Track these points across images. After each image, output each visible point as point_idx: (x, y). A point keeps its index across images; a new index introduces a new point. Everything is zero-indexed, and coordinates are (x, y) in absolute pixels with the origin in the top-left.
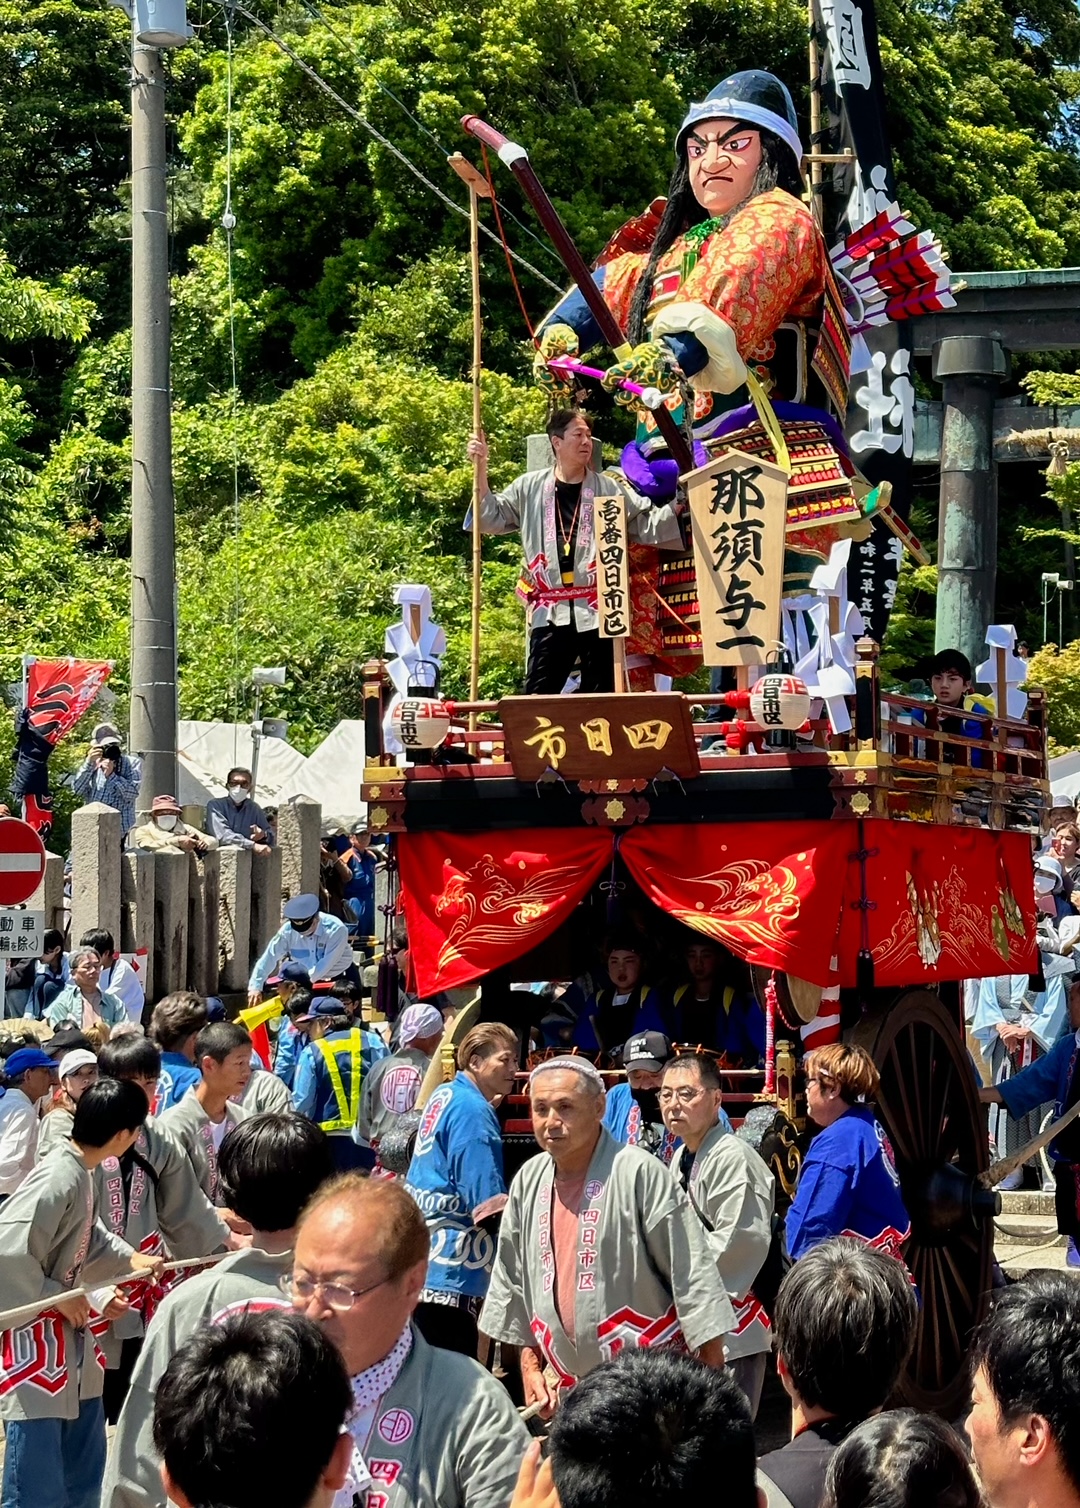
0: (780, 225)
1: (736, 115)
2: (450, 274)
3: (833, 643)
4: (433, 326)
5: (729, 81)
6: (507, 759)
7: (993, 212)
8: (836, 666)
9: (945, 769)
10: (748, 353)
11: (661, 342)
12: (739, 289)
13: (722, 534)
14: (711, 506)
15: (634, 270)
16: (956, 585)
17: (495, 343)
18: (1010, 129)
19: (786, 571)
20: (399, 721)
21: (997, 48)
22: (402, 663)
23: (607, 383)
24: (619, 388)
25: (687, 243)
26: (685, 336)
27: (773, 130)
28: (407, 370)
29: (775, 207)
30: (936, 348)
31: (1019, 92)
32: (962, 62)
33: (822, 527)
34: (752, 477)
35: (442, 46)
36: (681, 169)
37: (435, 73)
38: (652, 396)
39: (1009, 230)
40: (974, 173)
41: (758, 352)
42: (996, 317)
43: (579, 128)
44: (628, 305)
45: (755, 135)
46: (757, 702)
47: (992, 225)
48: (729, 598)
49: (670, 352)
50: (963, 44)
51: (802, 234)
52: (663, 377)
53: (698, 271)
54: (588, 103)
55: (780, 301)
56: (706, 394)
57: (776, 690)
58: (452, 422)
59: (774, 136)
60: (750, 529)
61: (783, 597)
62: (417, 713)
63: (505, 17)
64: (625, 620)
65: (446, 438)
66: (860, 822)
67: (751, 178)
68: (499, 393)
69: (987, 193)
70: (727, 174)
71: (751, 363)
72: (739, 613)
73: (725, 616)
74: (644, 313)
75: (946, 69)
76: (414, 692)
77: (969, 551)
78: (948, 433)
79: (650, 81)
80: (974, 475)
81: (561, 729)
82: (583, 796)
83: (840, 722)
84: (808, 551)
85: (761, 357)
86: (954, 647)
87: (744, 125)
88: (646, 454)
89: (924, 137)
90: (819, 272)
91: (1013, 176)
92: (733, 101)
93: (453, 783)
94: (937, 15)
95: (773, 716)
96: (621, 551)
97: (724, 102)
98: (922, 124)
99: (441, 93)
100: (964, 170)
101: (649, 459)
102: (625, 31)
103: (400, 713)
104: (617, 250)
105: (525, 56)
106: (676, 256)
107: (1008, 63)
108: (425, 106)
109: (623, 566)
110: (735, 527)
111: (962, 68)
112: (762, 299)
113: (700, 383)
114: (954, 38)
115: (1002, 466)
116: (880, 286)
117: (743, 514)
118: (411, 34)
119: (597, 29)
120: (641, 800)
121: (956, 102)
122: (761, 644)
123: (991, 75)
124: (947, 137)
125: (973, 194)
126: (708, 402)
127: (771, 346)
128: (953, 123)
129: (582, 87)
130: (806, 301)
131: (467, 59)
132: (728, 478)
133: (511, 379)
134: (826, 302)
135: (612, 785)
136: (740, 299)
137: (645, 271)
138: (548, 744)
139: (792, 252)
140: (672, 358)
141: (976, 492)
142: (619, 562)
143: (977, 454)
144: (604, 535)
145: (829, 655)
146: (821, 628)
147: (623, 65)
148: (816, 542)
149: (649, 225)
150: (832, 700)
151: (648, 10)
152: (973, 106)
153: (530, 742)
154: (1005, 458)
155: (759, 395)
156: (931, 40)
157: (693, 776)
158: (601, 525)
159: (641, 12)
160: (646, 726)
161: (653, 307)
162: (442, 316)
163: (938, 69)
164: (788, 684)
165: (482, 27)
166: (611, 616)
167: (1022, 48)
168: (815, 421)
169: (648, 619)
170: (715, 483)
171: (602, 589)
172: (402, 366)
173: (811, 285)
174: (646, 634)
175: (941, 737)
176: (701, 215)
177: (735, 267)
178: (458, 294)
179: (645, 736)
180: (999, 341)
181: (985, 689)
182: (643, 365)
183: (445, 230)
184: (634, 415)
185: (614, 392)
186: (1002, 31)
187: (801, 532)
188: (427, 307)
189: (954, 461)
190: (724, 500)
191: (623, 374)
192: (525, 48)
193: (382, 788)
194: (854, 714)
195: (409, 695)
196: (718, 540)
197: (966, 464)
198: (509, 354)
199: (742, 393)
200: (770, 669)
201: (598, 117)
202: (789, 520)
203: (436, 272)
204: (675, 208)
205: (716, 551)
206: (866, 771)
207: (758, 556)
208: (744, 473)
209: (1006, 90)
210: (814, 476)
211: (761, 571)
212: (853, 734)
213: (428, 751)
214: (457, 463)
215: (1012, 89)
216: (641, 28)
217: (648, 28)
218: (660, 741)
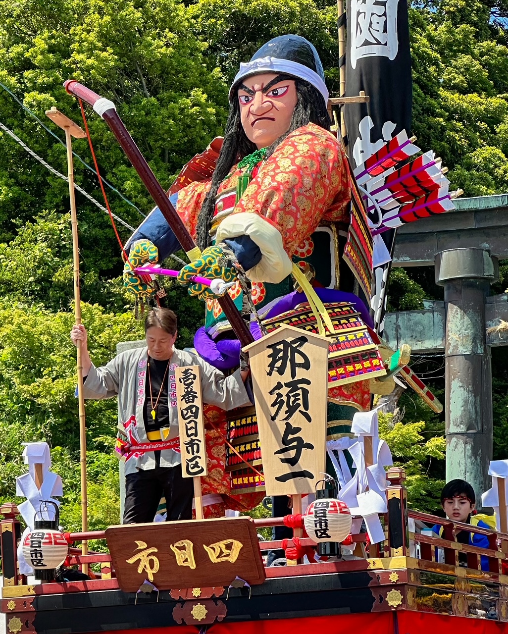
0: (314, 150)
1: (276, 70)
2: (52, 232)
3: (368, 473)
4: (40, 272)
5: (270, 44)
6: (113, 575)
7: (477, 161)
8: (371, 491)
9: (460, 572)
10: (293, 250)
11: (224, 245)
12: (283, 200)
13: (277, 391)
14: (268, 369)
15: (199, 195)
16: (461, 445)
17: (88, 282)
18: (489, 95)
19: (329, 419)
20: (29, 548)
21: (477, 33)
22: (30, 504)
23: (182, 279)
24: (192, 282)
25: (242, 169)
26: (243, 239)
27: (305, 79)
28: (21, 307)
29: (310, 137)
30: (438, 259)
31: (496, 66)
32: (449, 45)
33: (357, 383)
34: (301, 345)
35: (40, 57)
36: (234, 113)
37: (36, 77)
38: (218, 285)
39: (491, 173)
40: (461, 130)
41: (300, 250)
42: (485, 232)
43: (148, 113)
44: (196, 221)
45: (291, 83)
46: (309, 522)
47: (477, 171)
48: (285, 441)
49: (230, 252)
50: (450, 31)
51: (331, 156)
52: (227, 271)
53: (251, 189)
54: (154, 93)
55: (316, 208)
56: (260, 285)
57: (325, 511)
58: (57, 344)
59: (307, 84)
60: (299, 386)
61: (328, 440)
62: (43, 541)
63: (88, 32)
64: (202, 463)
65: (52, 357)
66: (395, 614)
67: (289, 117)
68: (92, 319)
69: (473, 146)
70: (270, 115)
71: (295, 260)
72: (292, 453)
73: (282, 456)
74: (209, 226)
75: (436, 51)
76: (41, 525)
77: (470, 418)
78: (450, 326)
79: (202, 74)
80: (471, 358)
81: (155, 550)
82: (175, 602)
83: (377, 535)
84: (345, 403)
85: (302, 254)
86: (461, 478)
87: (283, 77)
88: (214, 336)
89: (420, 105)
90: (346, 185)
91: (494, 132)
92: (273, 59)
93: (72, 596)
94: (429, 9)
95: (323, 532)
96: (197, 409)
97: (266, 60)
98: (419, 95)
99: (40, 93)
100: (454, 129)
101: (216, 340)
102: (181, 35)
103: (29, 541)
104: (186, 179)
105: (103, 61)
106: (233, 180)
107: (486, 44)
108: (29, 103)
109: (200, 420)
110: (287, 385)
111: (449, 50)
112: (302, 207)
113: (255, 276)
114: (442, 28)
115: (494, 349)
116: (393, 197)
117: (293, 374)
118: (17, 49)
119: (159, 36)
120: (220, 603)
121: (445, 76)
122: (311, 477)
123: (472, 54)
124: (439, 104)
125: (462, 147)
126: (262, 292)
127: (310, 245)
128: (443, 93)
129: (149, 82)
130: (336, 208)
131: (60, 66)
132: (281, 347)
133: (101, 308)
134: (353, 208)
135: (196, 592)
136: (285, 208)
137: (208, 194)
138: (145, 563)
139: (324, 169)
140: (233, 257)
141: (474, 372)
142: (196, 418)
143: (474, 341)
144: (184, 396)
145: (366, 482)
146: (358, 461)
147: (180, 64)
148: (352, 395)
149: (210, 160)
150: (370, 517)
151: (199, 20)
152: (459, 79)
153: (131, 561)
154: (497, 343)
155: (304, 282)
156: (423, 29)
157: (259, 582)
158: (181, 389)
159: (193, 21)
160: (222, 544)
161: (216, 221)
162: (46, 264)
163: (430, 52)
164: (334, 505)
165: (70, 42)
166: (191, 460)
167: (497, 32)
168: (348, 302)
169: (219, 465)
170: (271, 351)
171: (183, 439)
172: (17, 304)
173: (340, 196)
174: (218, 477)
175: (457, 547)
176: (252, 148)
177: (279, 183)
178: (58, 246)
179: (221, 552)
180: (488, 251)
181: (489, 511)
182: (211, 263)
183: (47, 198)
184: (203, 304)
185: (188, 285)
186: (480, 19)
187: (340, 388)
188: (35, 257)
189: (456, 347)
190: (278, 364)
191: (195, 271)
192: (105, 54)
193: (17, 601)
194: (387, 528)
195: (36, 528)
196: (275, 396)
197: (465, 349)
198: (99, 291)
199: (289, 282)
200: (319, 495)
201: (163, 103)
202: (330, 379)
203: (41, 231)
204: (231, 144)
205: (273, 405)
206: (398, 572)
207: (306, 408)
208: (294, 342)
209: (485, 65)
210: (349, 344)
211: (309, 420)
212: (387, 543)
213: (52, 571)
214: (62, 376)
215: (490, 64)
216: (194, 33)
217: (199, 34)
218: (233, 557)
